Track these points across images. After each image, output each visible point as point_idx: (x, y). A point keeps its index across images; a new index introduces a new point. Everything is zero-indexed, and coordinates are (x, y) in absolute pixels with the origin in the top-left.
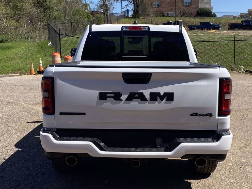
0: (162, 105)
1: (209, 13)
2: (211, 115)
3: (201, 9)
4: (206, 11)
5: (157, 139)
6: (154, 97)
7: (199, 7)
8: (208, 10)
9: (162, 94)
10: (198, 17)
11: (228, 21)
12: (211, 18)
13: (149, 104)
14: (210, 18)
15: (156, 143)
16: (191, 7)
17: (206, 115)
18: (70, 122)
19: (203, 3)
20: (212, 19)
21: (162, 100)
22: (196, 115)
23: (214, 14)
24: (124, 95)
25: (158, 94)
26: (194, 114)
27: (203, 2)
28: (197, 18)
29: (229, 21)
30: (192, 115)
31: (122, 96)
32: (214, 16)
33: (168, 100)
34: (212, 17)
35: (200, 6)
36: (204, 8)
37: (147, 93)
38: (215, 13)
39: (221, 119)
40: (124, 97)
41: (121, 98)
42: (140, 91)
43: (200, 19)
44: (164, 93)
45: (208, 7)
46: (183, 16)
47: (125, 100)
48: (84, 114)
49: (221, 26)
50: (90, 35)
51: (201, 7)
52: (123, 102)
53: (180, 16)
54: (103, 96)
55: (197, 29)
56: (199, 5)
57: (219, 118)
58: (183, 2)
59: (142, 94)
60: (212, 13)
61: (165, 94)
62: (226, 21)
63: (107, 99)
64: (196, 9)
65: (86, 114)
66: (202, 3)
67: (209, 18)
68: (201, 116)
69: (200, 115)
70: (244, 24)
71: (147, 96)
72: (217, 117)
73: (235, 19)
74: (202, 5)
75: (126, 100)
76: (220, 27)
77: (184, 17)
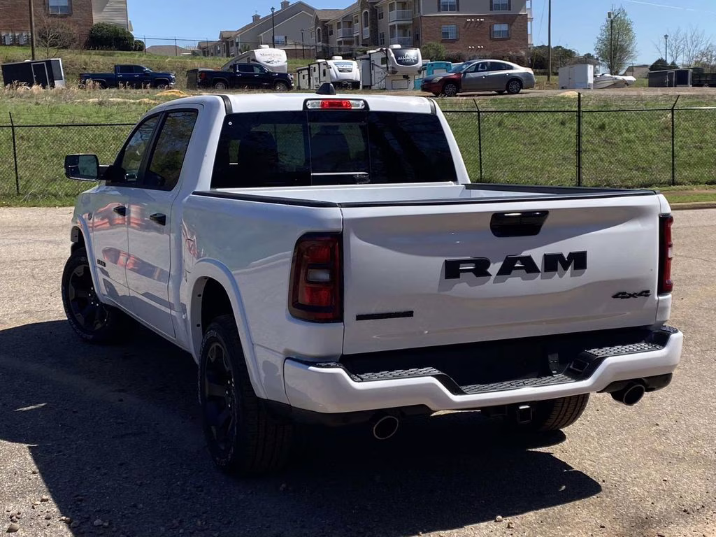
0: (565, 280)
1: (126, 40)
2: (646, 293)
3: (100, 27)
4: (116, 32)
5: (550, 357)
6: (552, 262)
7: (95, 23)
8: (120, 31)
9: (566, 256)
10: (95, 49)
11: (181, 62)
12: (132, 52)
13: (541, 278)
14: (129, 52)
15: (550, 366)
16: (71, 19)
17: (640, 294)
18: (375, 337)
19: (104, 10)
20: (137, 56)
21: (566, 268)
22: (622, 295)
23: (140, 41)
24: (494, 263)
25: (560, 256)
26: (620, 293)
27: (103, 8)
28: (93, 52)
29: (185, 63)
30: (616, 296)
31: (491, 265)
32: (140, 47)
33: (576, 268)
34: (135, 50)
35: (97, 18)
36: (108, 23)
37: (537, 255)
38: (143, 40)
39: (662, 301)
40: (494, 268)
41: (489, 270)
42: (525, 254)
43: (103, 55)
44: (570, 253)
45: (118, 20)
46: (52, 45)
47: (497, 275)
48: (410, 314)
49: (173, 77)
50: (230, 123)
51: (102, 21)
52: (492, 278)
53: (46, 46)
54: (452, 270)
55: (125, 85)
56: (93, 13)
57: (661, 298)
58: (45, 4)
59: (529, 259)
60: (133, 38)
61: (572, 255)
62: (176, 62)
63: (461, 274)
64: (86, 25)
65: (414, 314)
66: (101, 10)
67: (125, 52)
68: (632, 298)
69: (631, 296)
70: (239, 73)
71: (539, 262)
72: (656, 298)
73: (198, 57)
74: (103, 14)
75: (499, 274)
76: (171, 80)
77: (58, 48)
